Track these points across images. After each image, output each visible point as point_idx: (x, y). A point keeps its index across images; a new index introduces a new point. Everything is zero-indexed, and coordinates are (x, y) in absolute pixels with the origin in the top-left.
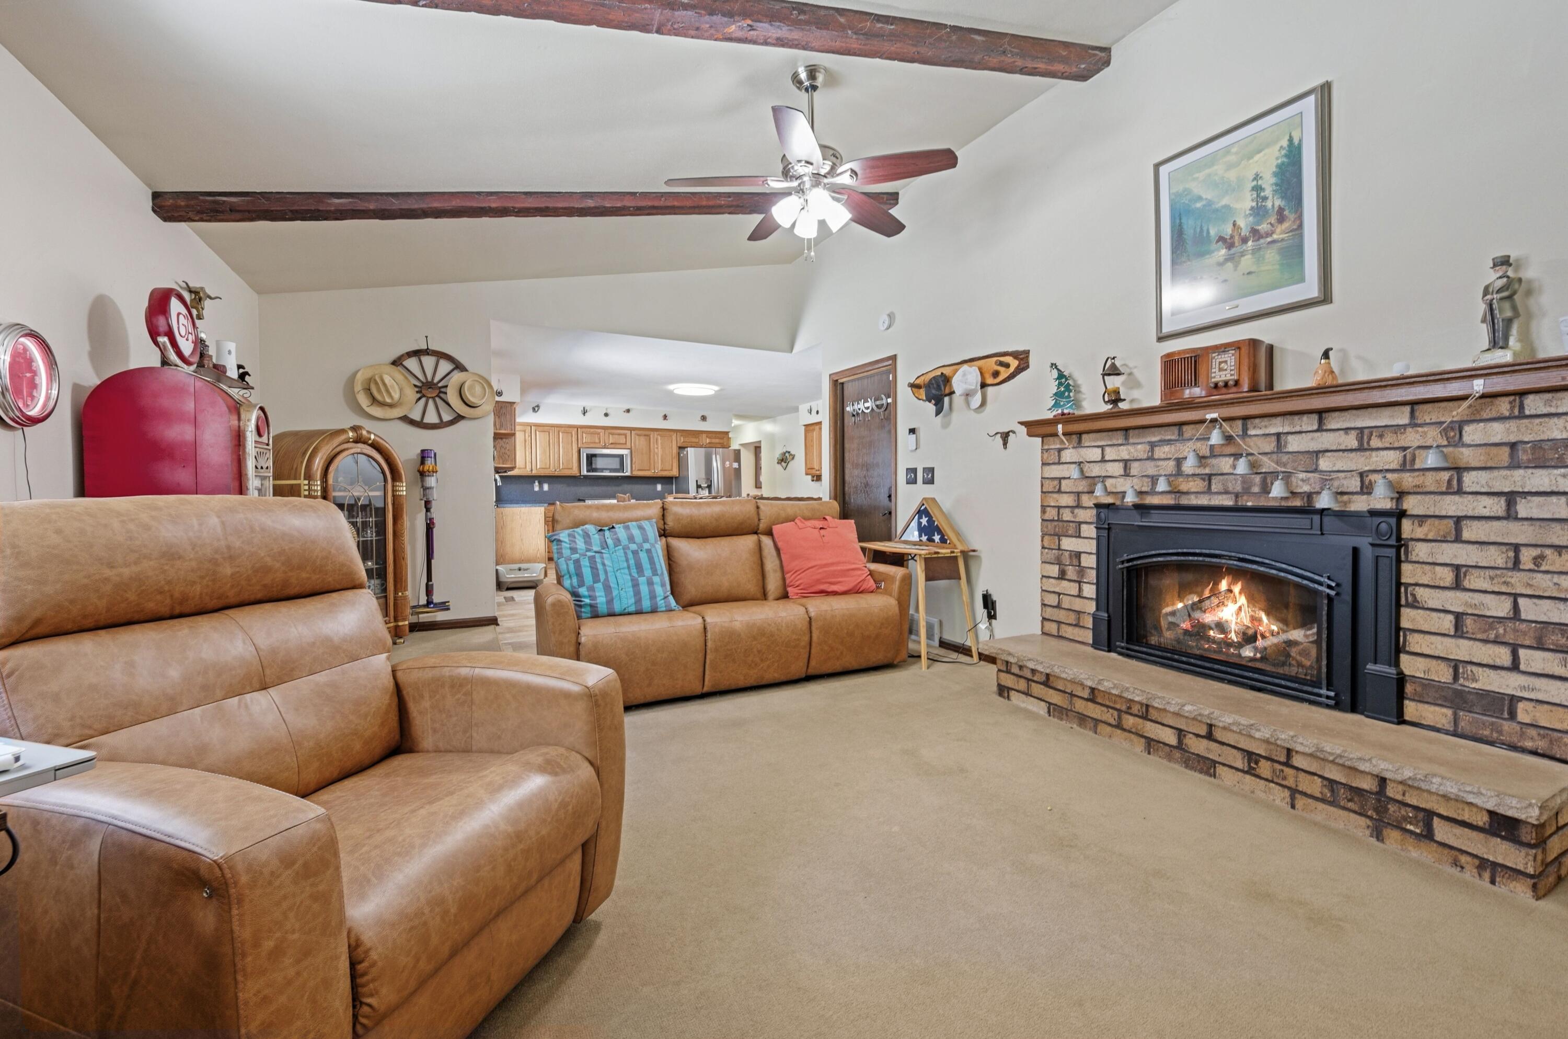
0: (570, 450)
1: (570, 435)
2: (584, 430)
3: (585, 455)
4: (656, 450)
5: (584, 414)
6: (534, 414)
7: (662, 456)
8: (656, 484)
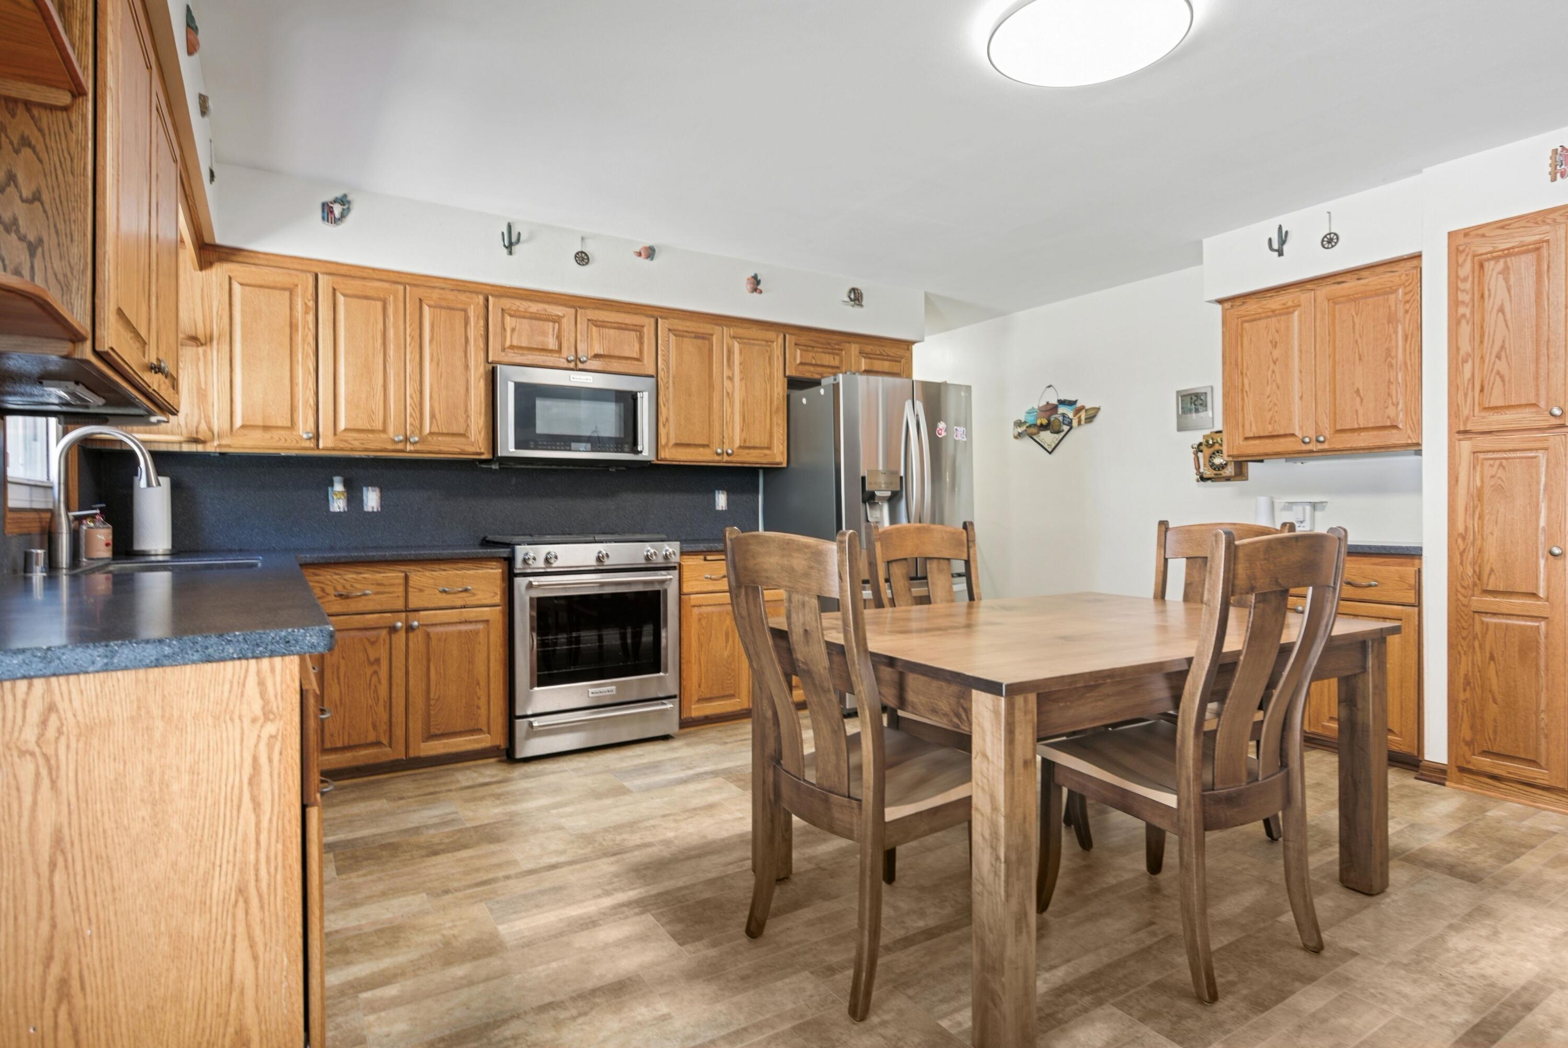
0: (459, 365)
1: (460, 316)
2: (507, 303)
3: (511, 386)
4: (727, 383)
5: (510, 247)
6: (328, 228)
7: (743, 403)
8: (711, 492)
